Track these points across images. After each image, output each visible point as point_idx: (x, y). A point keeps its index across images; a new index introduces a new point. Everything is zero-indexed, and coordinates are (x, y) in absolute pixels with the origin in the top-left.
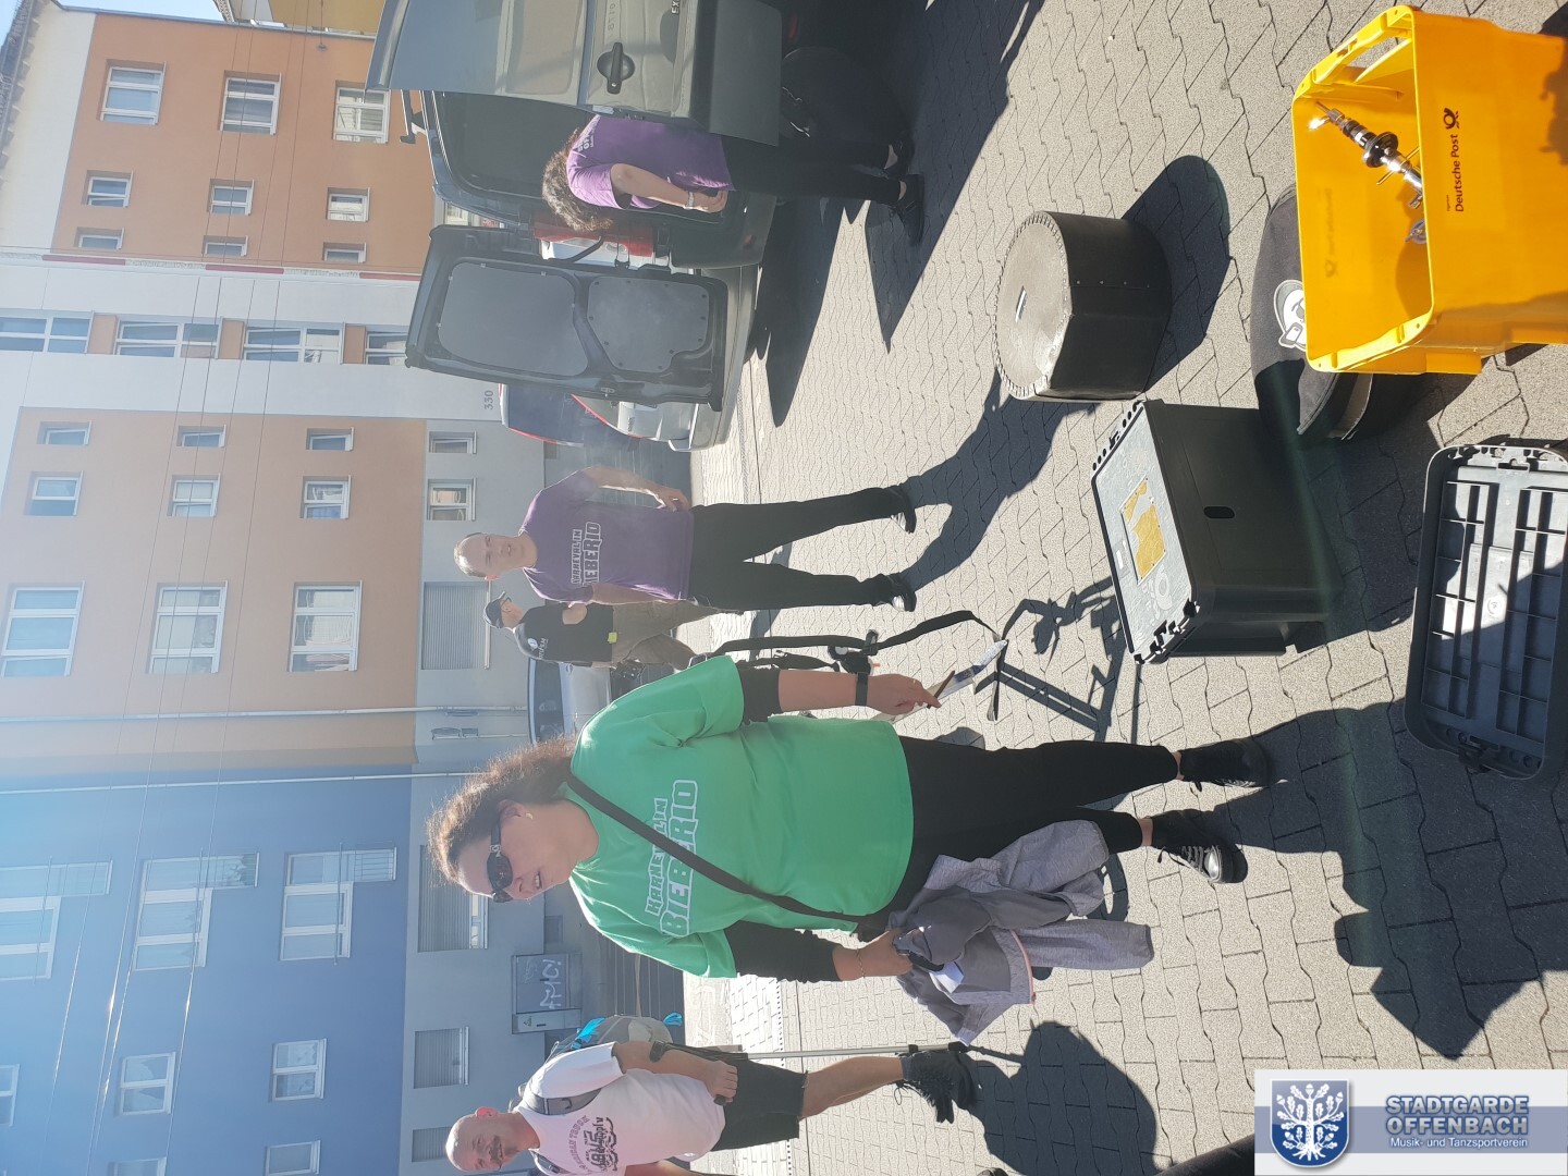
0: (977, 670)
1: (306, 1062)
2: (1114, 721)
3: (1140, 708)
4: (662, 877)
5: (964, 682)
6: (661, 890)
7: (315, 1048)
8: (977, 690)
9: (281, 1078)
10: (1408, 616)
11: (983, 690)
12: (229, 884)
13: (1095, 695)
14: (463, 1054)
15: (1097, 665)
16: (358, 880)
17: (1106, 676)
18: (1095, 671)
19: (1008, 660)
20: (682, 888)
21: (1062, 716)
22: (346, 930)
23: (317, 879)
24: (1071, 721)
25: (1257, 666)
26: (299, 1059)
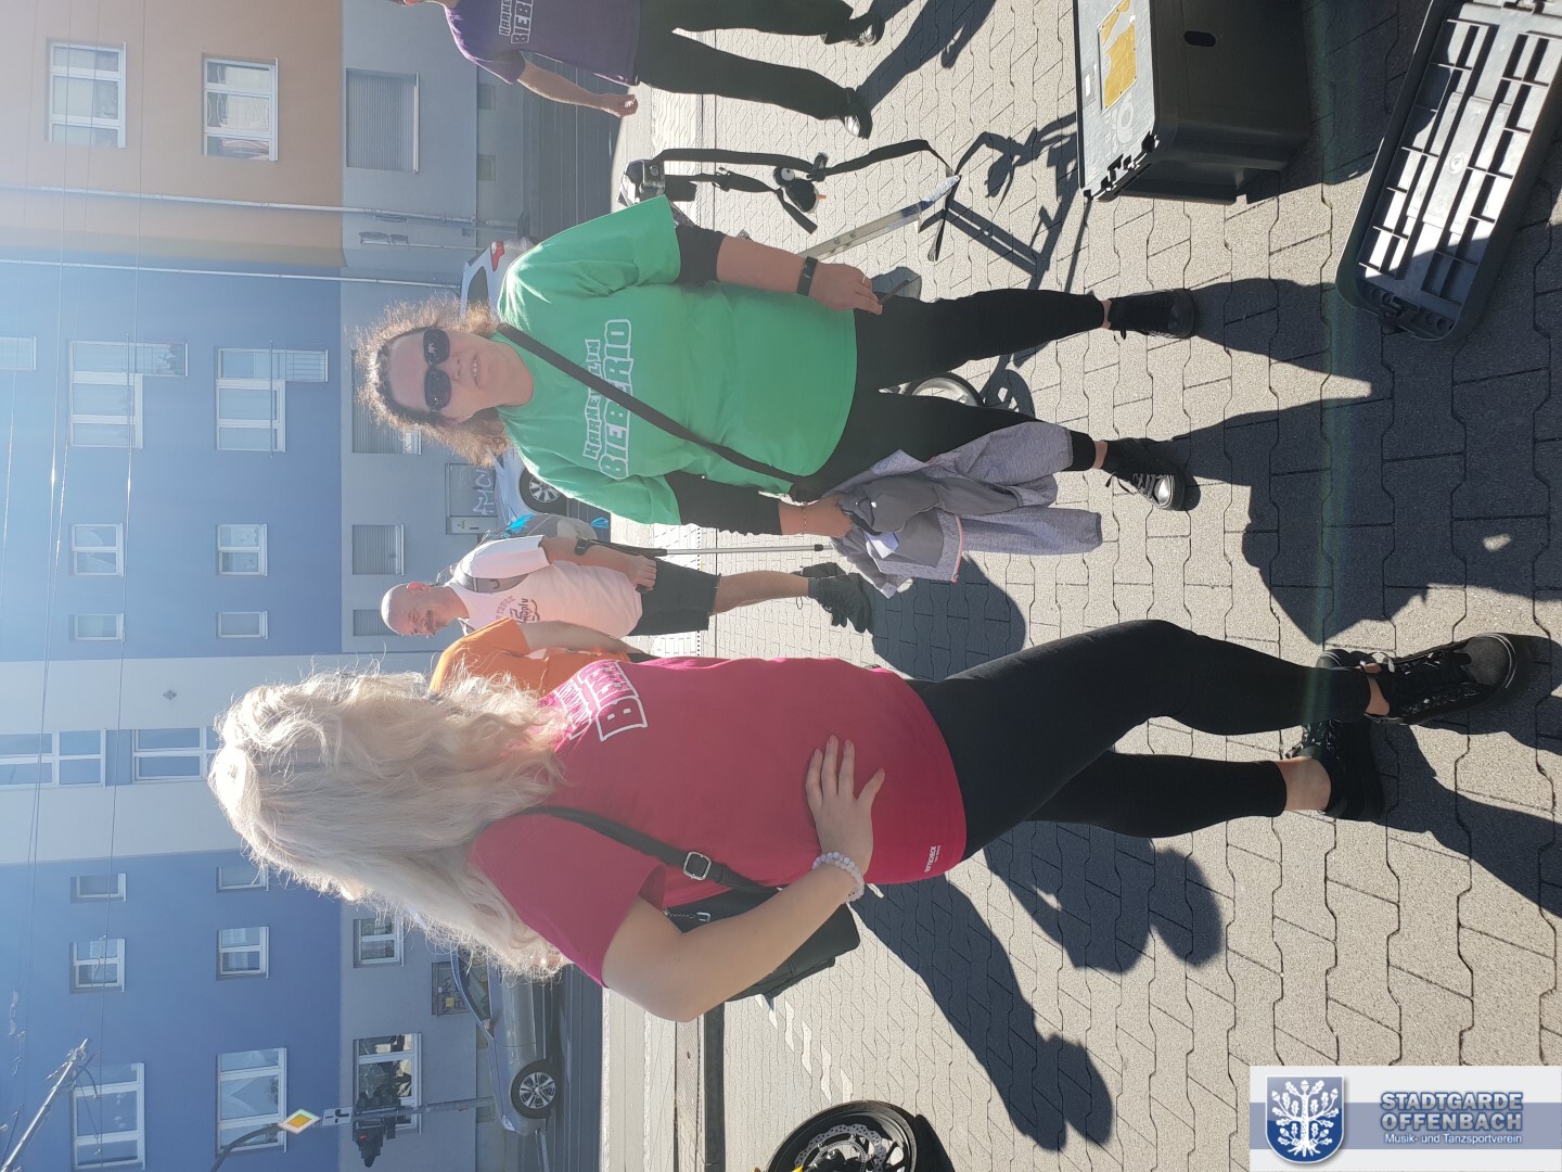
0: (924, 205)
1: (250, 543)
2: (1053, 265)
3: (1081, 253)
4: (599, 420)
5: (909, 218)
6: (599, 433)
7: (257, 532)
8: (922, 228)
9: (226, 556)
10: (1367, 170)
11: (928, 229)
12: (159, 371)
13: (1039, 237)
14: (399, 549)
15: (1046, 207)
16: (289, 378)
17: (1052, 218)
18: (1043, 213)
19: (957, 198)
20: (619, 429)
21: (1002, 259)
22: (280, 425)
23: (249, 375)
24: (1010, 264)
25: (1204, 213)
26: (242, 540)
